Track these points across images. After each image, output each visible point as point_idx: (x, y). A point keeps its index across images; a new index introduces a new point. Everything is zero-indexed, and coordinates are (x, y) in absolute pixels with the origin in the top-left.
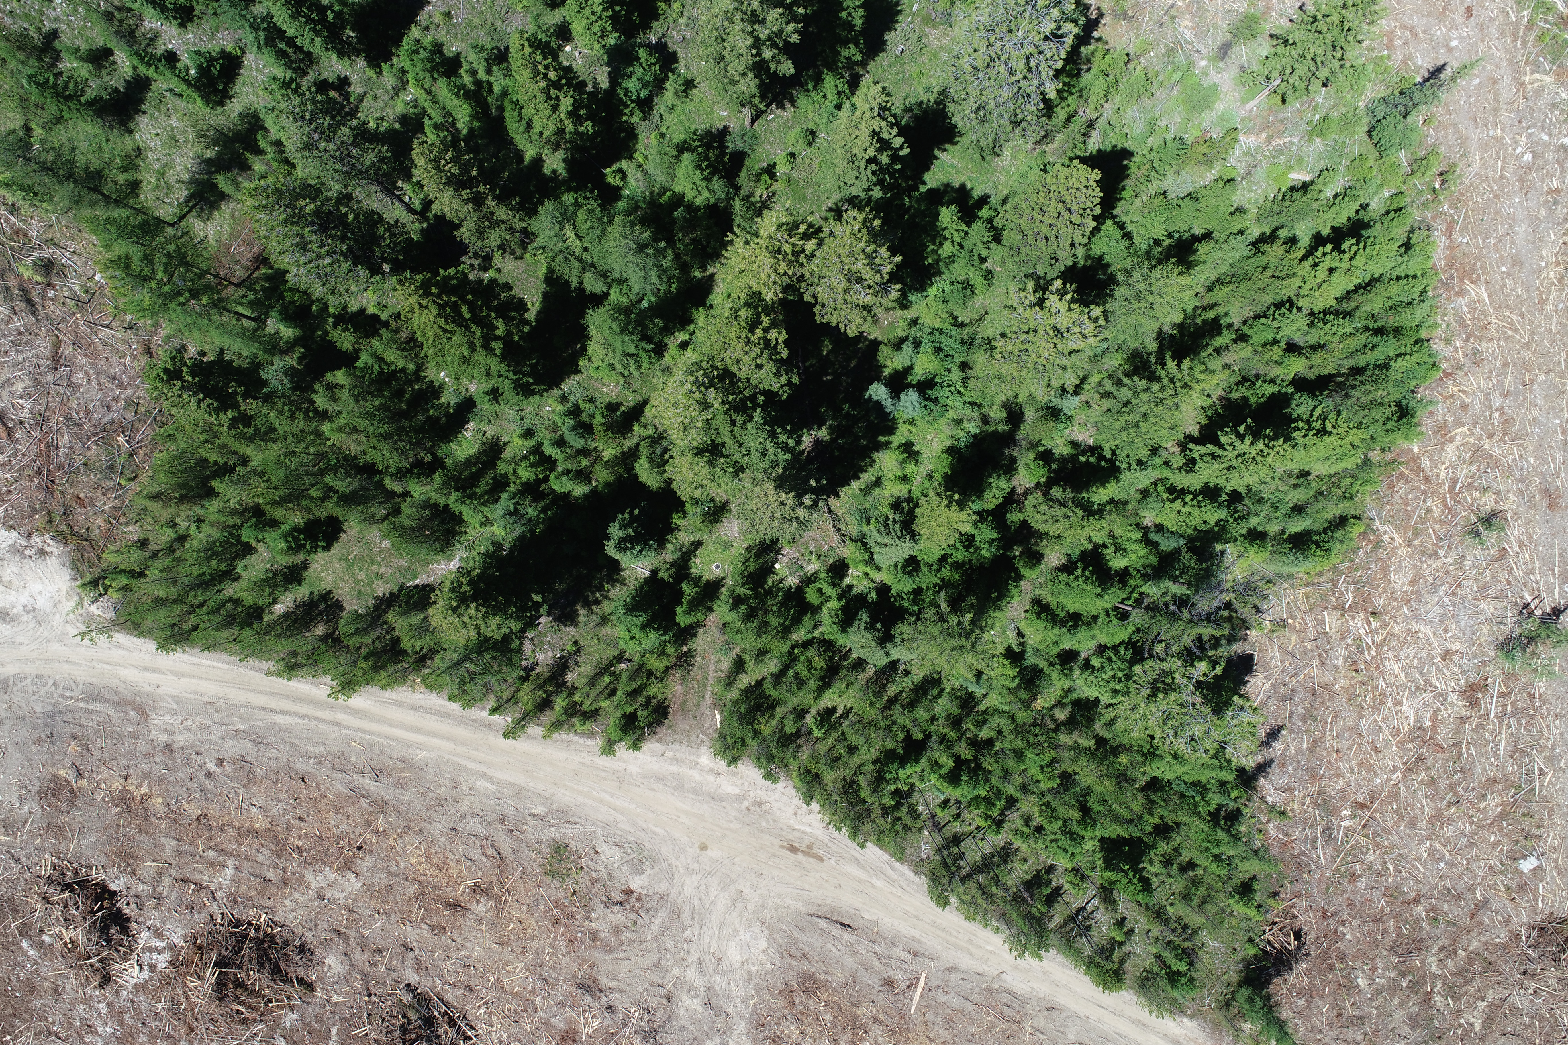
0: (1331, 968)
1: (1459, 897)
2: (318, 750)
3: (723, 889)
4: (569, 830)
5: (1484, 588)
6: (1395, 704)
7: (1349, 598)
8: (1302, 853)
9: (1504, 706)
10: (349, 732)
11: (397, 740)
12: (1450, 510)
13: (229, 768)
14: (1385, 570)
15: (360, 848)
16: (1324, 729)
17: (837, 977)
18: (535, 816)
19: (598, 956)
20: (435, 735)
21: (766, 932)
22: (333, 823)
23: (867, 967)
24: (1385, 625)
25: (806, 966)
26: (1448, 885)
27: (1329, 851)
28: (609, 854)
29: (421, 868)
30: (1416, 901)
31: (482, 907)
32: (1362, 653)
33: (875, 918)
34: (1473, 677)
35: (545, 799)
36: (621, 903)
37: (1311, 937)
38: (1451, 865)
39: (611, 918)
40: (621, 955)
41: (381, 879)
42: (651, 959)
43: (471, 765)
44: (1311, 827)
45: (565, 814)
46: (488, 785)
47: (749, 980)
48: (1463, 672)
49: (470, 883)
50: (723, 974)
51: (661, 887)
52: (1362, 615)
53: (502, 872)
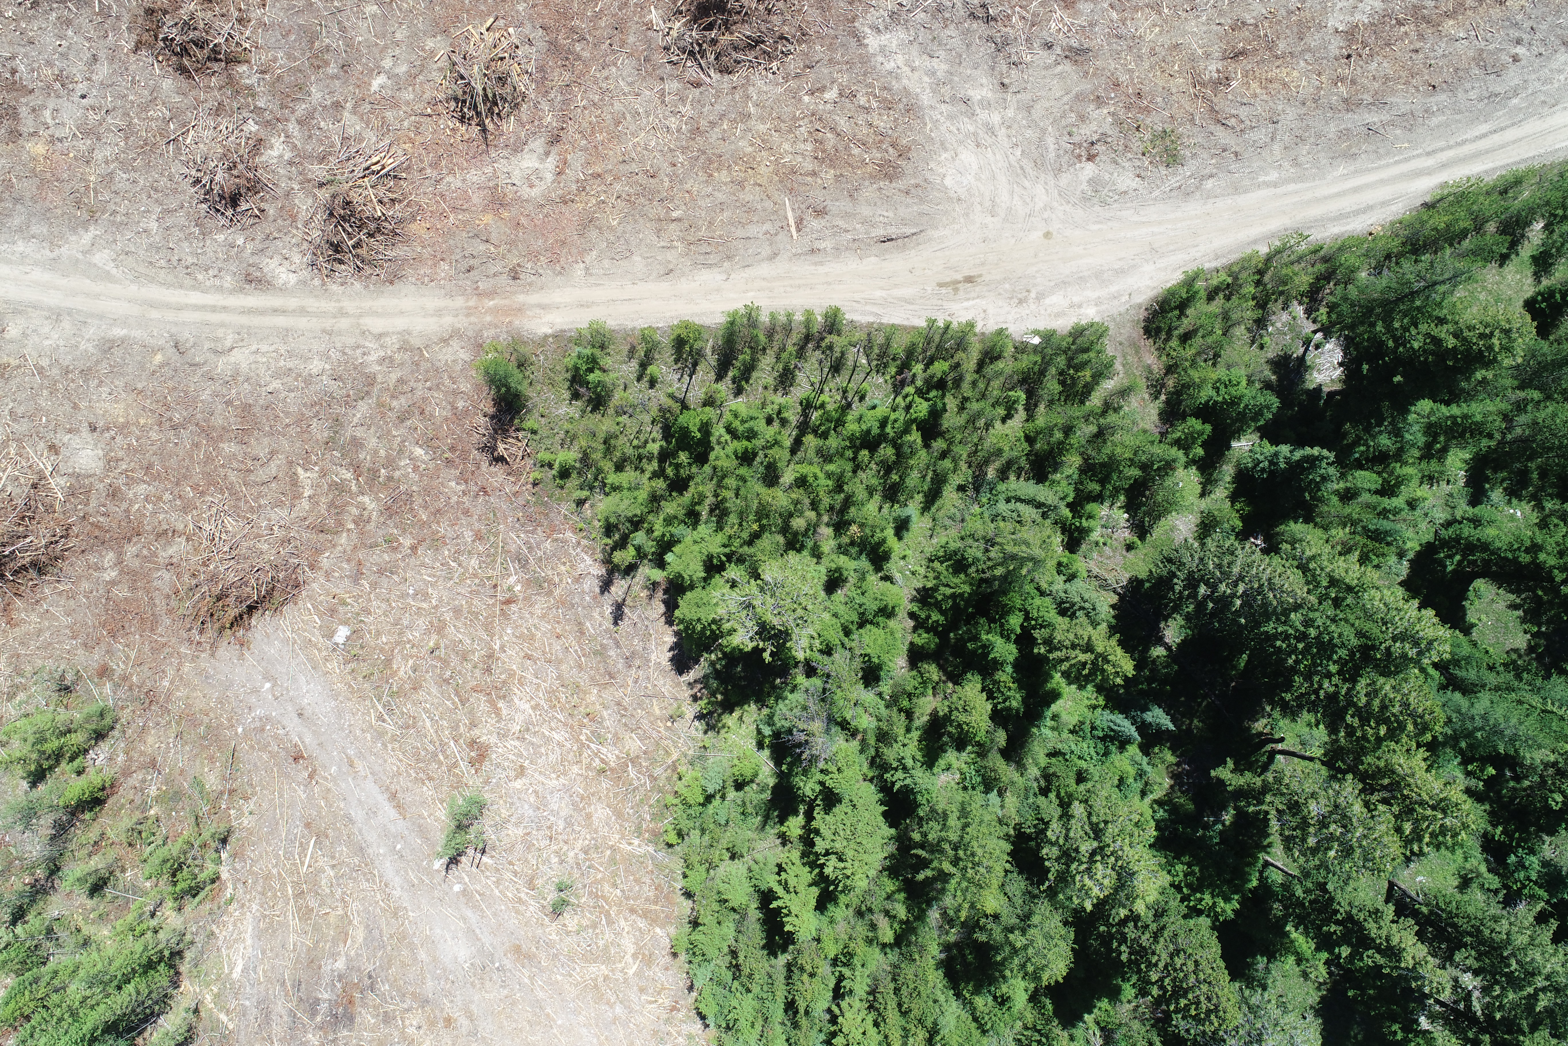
0: (452, 449)
1: (381, 572)
2: (1434, 121)
3: (1009, 209)
4: (1173, 181)
5: (529, 847)
6: (538, 705)
7: (632, 772)
8: (533, 532)
9: (446, 757)
10: (1415, 153)
11: (1369, 170)
12: (597, 896)
13: (1506, 58)
14: (619, 814)
15: (1349, 56)
16: (582, 649)
17: (869, 191)
18: (1211, 176)
19: (1086, 86)
20: (1338, 195)
21: (952, 194)
22: (1385, 64)
23: (847, 215)
24: (589, 767)
25: (901, 184)
26: (395, 577)
27: (513, 548)
28: (1126, 180)
29: (1285, 71)
30: (414, 548)
31: (1212, 69)
32: (592, 732)
33: (865, 261)
34: (486, 765)
35: (1210, 196)
36: (1092, 144)
37: (485, 465)
38: (404, 595)
39: (1094, 126)
40: (1065, 99)
41: (1313, 40)
42: (1038, 111)
43: (1292, 187)
44: (540, 559)
45: (1185, 193)
46: (1267, 178)
47: (942, 144)
48: (498, 765)
49: (1234, 84)
50: (967, 136)
51: (1065, 179)
52: (612, 764)
53: (1212, 109)
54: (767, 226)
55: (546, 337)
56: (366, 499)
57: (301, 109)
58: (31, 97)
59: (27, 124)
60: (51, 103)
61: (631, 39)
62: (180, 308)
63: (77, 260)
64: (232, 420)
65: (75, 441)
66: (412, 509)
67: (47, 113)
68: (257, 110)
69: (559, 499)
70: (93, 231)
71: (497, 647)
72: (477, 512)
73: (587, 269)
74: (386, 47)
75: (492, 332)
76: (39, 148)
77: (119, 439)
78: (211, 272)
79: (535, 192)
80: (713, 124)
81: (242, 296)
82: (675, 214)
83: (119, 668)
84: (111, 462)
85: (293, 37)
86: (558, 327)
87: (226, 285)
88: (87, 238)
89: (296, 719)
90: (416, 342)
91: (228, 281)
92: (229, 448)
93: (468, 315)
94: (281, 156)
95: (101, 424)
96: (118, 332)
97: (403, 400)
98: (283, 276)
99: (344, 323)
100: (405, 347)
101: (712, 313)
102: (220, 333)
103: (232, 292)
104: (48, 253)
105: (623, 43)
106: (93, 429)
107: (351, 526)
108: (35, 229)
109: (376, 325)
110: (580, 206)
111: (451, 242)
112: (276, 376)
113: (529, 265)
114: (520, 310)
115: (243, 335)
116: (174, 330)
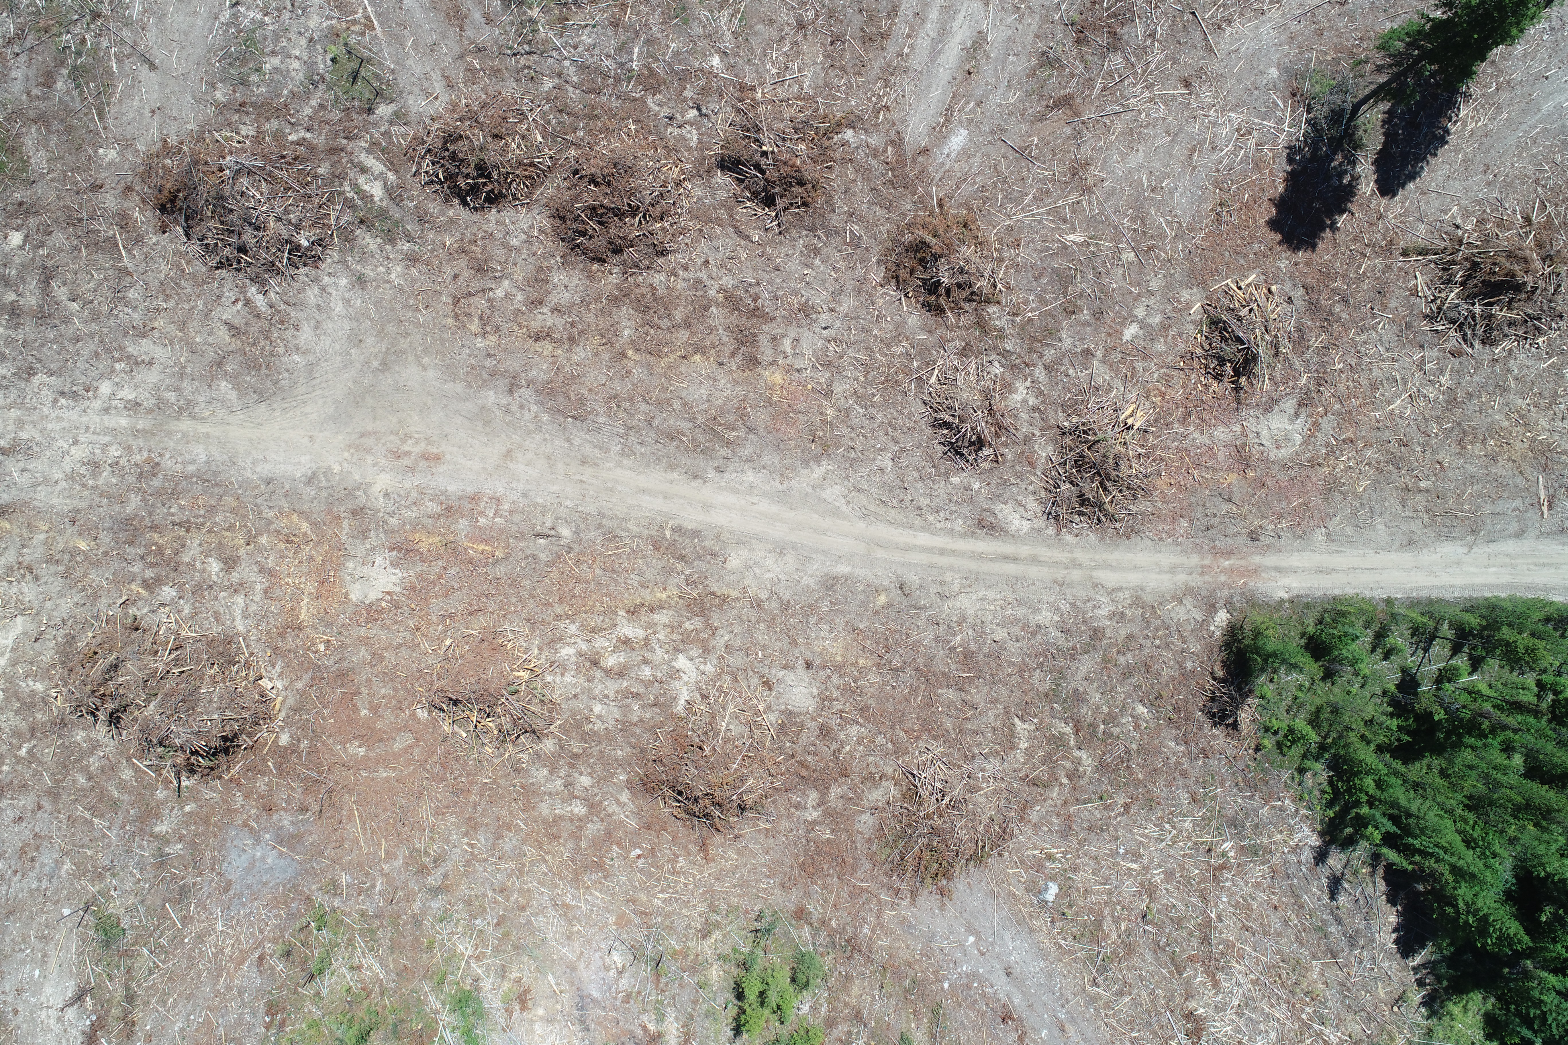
1: (1090, 829)
6: (1258, 979)
9: (1161, 1028)
16: (1302, 924)
26: (1105, 835)
27: (1230, 813)
30: (1127, 807)
32: (1315, 1012)
34: (1204, 1040)
37: (1207, 727)
38: (1114, 855)
44: (1257, 826)
48: (1216, 1040)
54: (1518, 503)
55: (1282, 601)
56: (1084, 755)
57: (1049, 354)
58: (773, 324)
59: (766, 352)
60: (793, 332)
61: (1393, 304)
62: (907, 549)
63: (807, 494)
64: (953, 666)
65: (789, 677)
66: (1128, 767)
67: (787, 343)
68: (1005, 354)
69: (1281, 766)
70: (826, 466)
71: (1213, 916)
72: (1194, 774)
73: (1329, 535)
74: (1139, 295)
75: (1225, 593)
76: (777, 378)
77: (835, 678)
78: (942, 514)
79: (1283, 453)
80: (1470, 395)
81: (972, 541)
82: (1423, 484)
83: (815, 910)
84: (824, 700)
85: (1045, 280)
86: (1295, 593)
87: (958, 528)
88: (819, 471)
89: (1004, 977)
90: (1149, 599)
91: (959, 525)
92: (949, 694)
93: (1202, 573)
94: (1025, 401)
95: (818, 661)
96: (842, 569)
97: (1129, 655)
98: (1016, 522)
99: (1076, 575)
100: (1137, 602)
101: (1452, 586)
102: (948, 577)
103: (963, 536)
104: (778, 485)
105: (1384, 308)
106: (809, 666)
107: (1065, 781)
108: (765, 460)
109: (1110, 578)
110: (1326, 470)
111: (1193, 499)
112: (1003, 624)
113: (1269, 527)
114: (1255, 572)
115: (972, 580)
116: (900, 571)
